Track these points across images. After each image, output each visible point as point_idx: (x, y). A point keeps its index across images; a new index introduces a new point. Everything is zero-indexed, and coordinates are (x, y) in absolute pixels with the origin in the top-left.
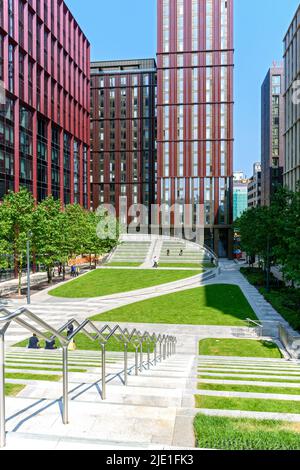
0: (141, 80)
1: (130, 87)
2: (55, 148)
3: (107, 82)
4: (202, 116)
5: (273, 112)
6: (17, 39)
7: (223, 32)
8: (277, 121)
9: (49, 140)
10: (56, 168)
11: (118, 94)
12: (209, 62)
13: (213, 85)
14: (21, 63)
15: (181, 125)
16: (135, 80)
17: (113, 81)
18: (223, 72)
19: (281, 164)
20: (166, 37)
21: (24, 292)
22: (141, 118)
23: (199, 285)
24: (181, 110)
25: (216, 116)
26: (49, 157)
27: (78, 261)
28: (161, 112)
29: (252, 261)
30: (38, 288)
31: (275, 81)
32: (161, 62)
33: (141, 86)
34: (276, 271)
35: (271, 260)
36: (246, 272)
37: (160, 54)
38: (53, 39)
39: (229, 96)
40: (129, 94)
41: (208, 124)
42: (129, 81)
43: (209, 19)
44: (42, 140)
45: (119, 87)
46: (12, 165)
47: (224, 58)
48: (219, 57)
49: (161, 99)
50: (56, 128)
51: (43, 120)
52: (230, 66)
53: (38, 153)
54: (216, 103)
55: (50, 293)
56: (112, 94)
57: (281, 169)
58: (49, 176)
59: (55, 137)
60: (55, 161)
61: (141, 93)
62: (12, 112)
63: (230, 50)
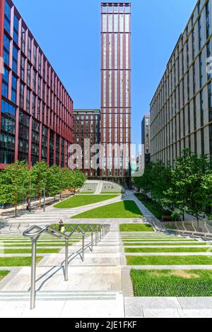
0: (94, 118)
1: (90, 120)
2: (58, 144)
3: (80, 118)
4: (119, 132)
5: (146, 132)
6: (41, 98)
7: (127, 101)
8: (147, 136)
9: (55, 141)
10: (58, 153)
11: (84, 122)
12: (121, 112)
13: (123, 121)
14: (43, 108)
15: (110, 136)
16: (92, 118)
17: (83, 118)
18: (127, 116)
19: (149, 152)
20: (105, 101)
21: (42, 206)
22: (94, 133)
23: (120, 200)
24: (110, 130)
25: (124, 133)
26: (55, 147)
27: (67, 192)
28: (102, 131)
29: (139, 190)
30: (49, 204)
31: (147, 120)
32: (102, 110)
33: (94, 120)
34: (149, 195)
35: (147, 190)
36: (137, 195)
37: (102, 107)
38: (58, 99)
39: (129, 125)
40: (89, 123)
41: (121, 136)
42: (89, 118)
43: (121, 95)
44: (52, 140)
45: (85, 120)
46: (38, 151)
47: (127, 111)
48: (126, 110)
49: (102, 125)
50: (58, 136)
51: (52, 132)
52: (129, 113)
53: (50, 146)
54: (124, 128)
55: (54, 206)
56: (82, 123)
57: (149, 154)
58: (55, 155)
59: (58, 140)
60: (58, 149)
61: (94, 123)
62: (39, 128)
63: (129, 108)
